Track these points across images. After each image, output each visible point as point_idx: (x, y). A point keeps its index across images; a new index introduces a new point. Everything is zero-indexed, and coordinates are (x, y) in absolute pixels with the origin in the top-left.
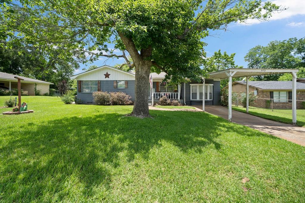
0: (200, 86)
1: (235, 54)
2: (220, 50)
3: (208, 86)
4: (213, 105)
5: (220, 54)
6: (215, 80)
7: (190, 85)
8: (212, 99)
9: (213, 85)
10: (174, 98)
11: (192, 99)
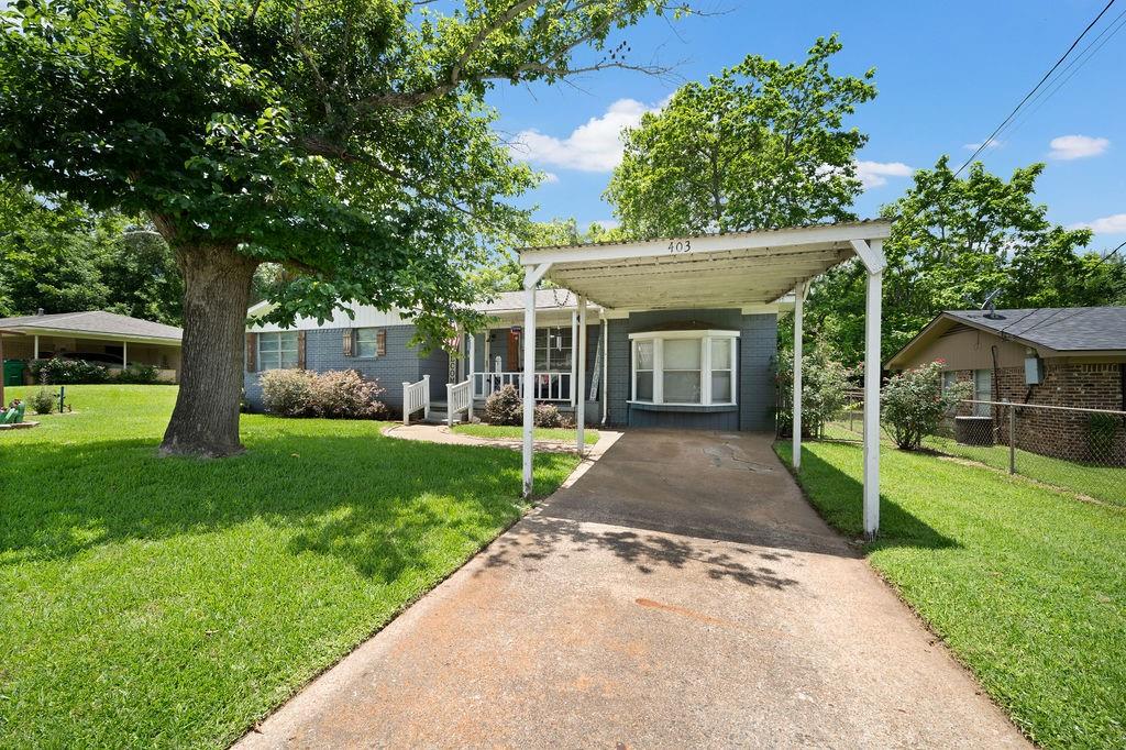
0: (665, 340)
1: (1037, 170)
2: (945, 160)
3: (704, 341)
4: (739, 429)
5: (948, 179)
6: (747, 310)
7: (631, 336)
8: (734, 403)
9: (738, 334)
10: (555, 395)
11: (638, 398)
